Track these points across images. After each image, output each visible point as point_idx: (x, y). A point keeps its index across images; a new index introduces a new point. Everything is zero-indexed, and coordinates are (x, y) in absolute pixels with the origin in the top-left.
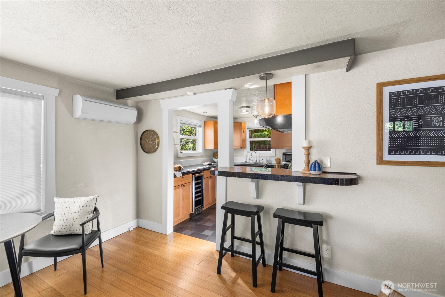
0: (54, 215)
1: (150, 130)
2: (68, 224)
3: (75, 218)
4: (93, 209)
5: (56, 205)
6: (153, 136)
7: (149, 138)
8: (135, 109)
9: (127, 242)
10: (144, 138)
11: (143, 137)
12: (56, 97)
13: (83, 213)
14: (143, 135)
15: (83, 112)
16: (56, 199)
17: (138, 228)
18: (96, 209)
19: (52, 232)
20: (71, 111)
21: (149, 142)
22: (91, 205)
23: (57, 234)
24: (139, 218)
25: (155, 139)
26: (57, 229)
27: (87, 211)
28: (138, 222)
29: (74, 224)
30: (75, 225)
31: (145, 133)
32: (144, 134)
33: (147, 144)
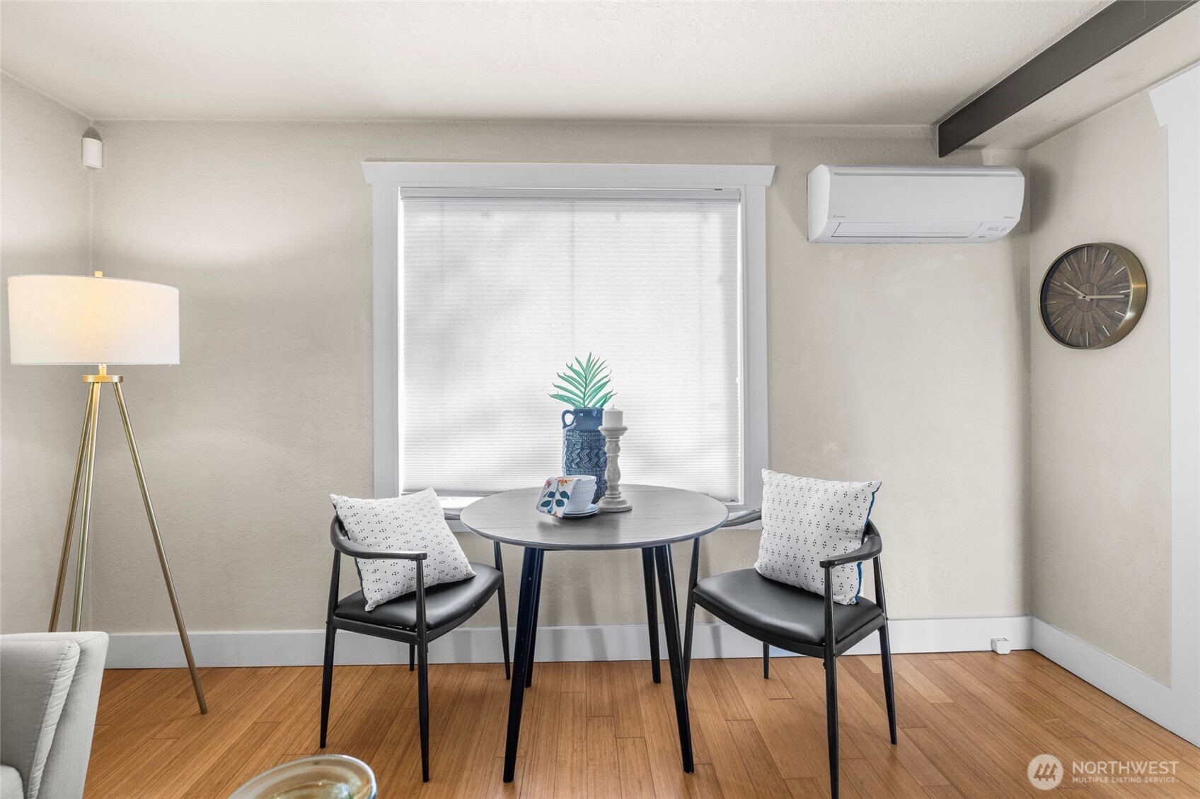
0: (760, 518)
1: (1089, 246)
2: (791, 555)
3: (810, 541)
4: (861, 525)
5: (765, 489)
6: (1109, 267)
7: (1088, 281)
8: (1017, 172)
9: (984, 693)
10: (1062, 286)
11: (1056, 282)
12: (768, 189)
13: (832, 531)
14: (1056, 275)
15: (833, 216)
16: (765, 474)
17: (1032, 654)
18: (869, 530)
19: (757, 566)
20: (803, 220)
21: (1088, 298)
22: (856, 512)
23: (767, 574)
24: (1039, 617)
25: (1124, 279)
26: (766, 560)
27: (843, 527)
28: (1031, 632)
29: (808, 558)
30: (808, 563)
31: (1066, 263)
32: (1061, 267)
33: (1074, 308)
